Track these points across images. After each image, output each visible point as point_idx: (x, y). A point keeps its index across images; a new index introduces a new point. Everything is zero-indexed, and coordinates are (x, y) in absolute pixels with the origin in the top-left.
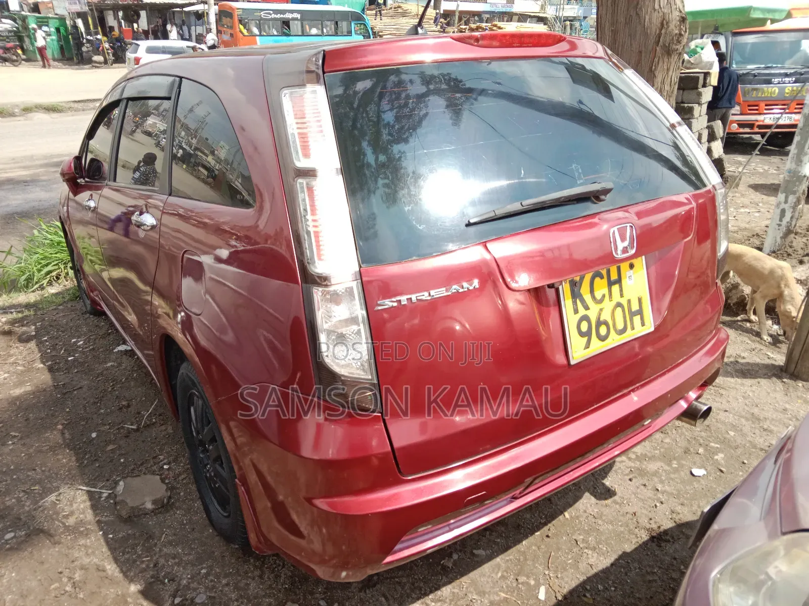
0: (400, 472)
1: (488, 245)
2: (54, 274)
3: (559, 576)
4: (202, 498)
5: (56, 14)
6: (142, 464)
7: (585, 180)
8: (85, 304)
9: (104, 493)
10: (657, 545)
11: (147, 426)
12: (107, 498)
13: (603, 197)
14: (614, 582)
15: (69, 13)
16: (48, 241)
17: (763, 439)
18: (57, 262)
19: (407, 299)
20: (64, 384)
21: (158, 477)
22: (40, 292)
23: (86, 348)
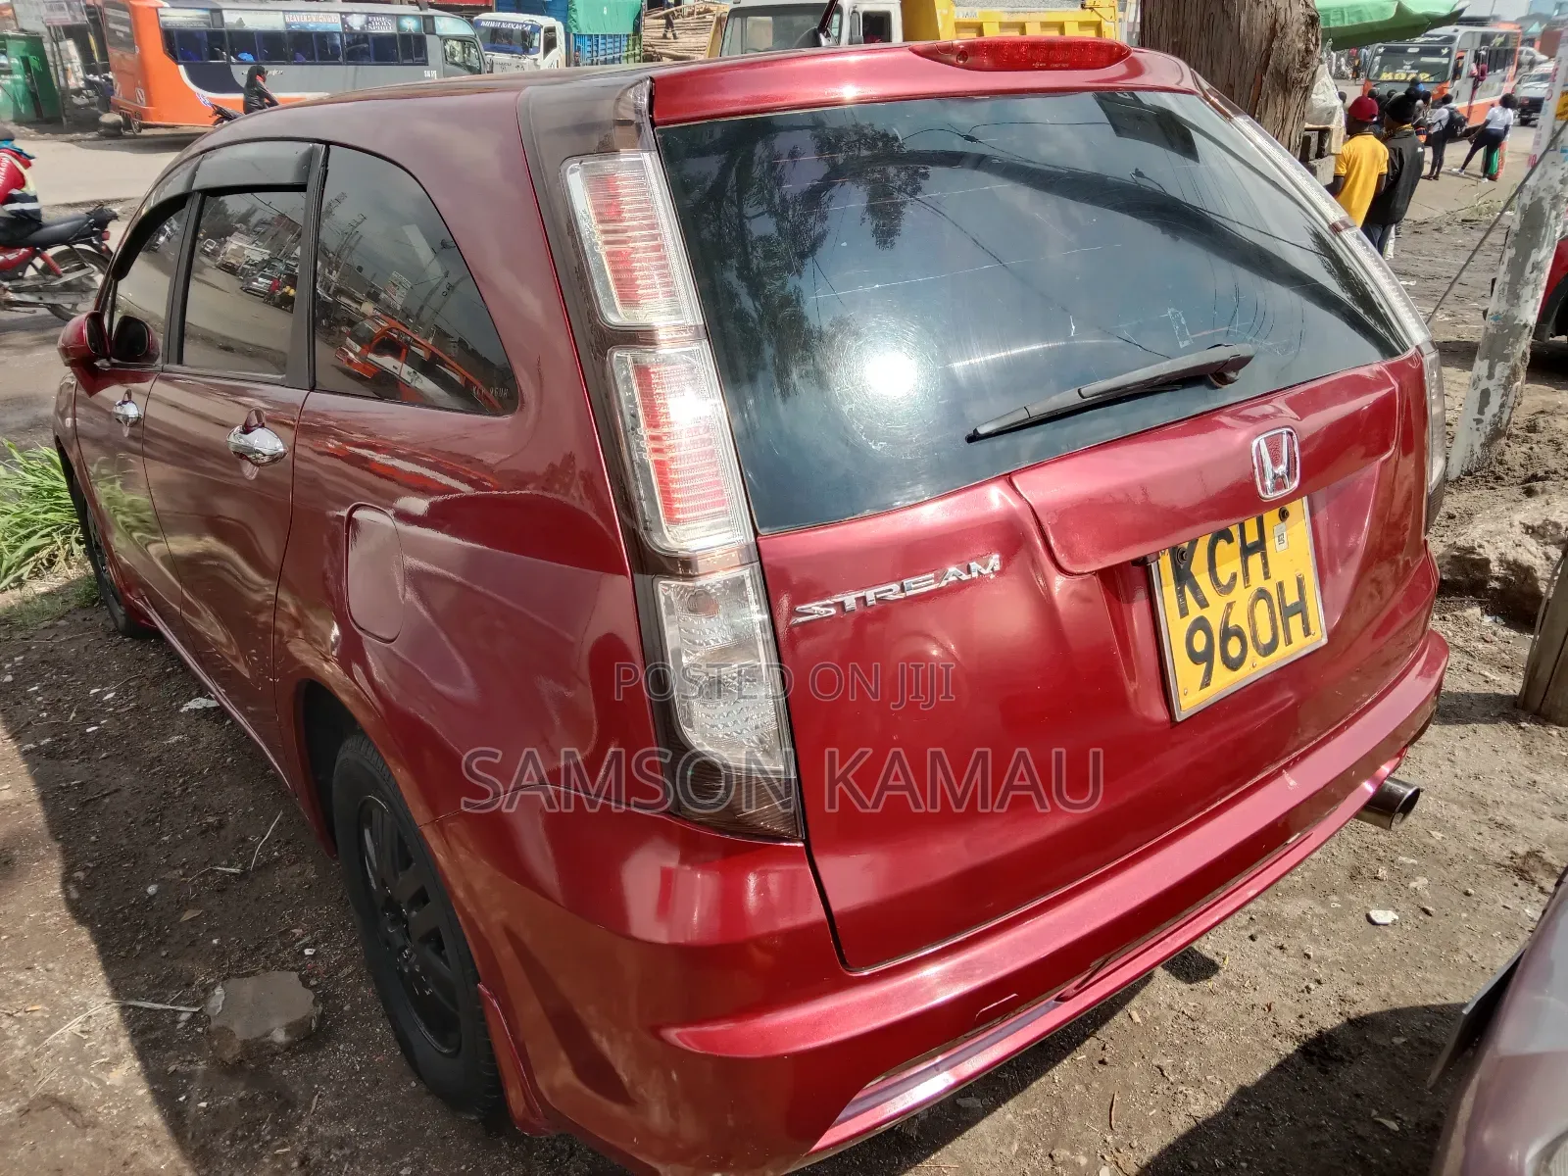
0: (843, 962)
1: (1015, 480)
2: (44, 554)
3: (1135, 1144)
4: (392, 1017)
5: (22, 30)
6: (258, 948)
7: (1194, 339)
8: (112, 614)
9: (182, 1012)
10: (1319, 1069)
11: (264, 867)
12: (189, 1022)
13: (1232, 375)
14: (1243, 1152)
15: (49, 28)
16: (30, 489)
17: (1498, 844)
18: (49, 529)
19: (857, 599)
20: (82, 784)
21: (295, 975)
22: (17, 592)
23: (122, 706)
